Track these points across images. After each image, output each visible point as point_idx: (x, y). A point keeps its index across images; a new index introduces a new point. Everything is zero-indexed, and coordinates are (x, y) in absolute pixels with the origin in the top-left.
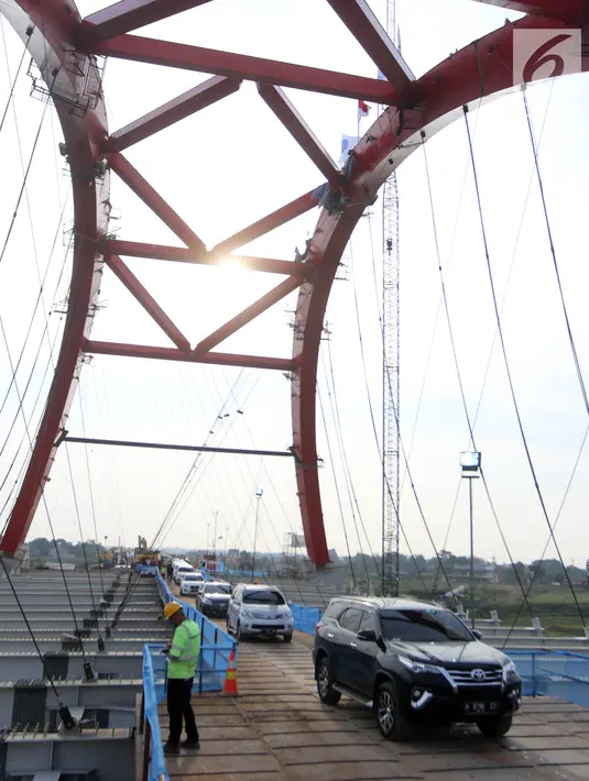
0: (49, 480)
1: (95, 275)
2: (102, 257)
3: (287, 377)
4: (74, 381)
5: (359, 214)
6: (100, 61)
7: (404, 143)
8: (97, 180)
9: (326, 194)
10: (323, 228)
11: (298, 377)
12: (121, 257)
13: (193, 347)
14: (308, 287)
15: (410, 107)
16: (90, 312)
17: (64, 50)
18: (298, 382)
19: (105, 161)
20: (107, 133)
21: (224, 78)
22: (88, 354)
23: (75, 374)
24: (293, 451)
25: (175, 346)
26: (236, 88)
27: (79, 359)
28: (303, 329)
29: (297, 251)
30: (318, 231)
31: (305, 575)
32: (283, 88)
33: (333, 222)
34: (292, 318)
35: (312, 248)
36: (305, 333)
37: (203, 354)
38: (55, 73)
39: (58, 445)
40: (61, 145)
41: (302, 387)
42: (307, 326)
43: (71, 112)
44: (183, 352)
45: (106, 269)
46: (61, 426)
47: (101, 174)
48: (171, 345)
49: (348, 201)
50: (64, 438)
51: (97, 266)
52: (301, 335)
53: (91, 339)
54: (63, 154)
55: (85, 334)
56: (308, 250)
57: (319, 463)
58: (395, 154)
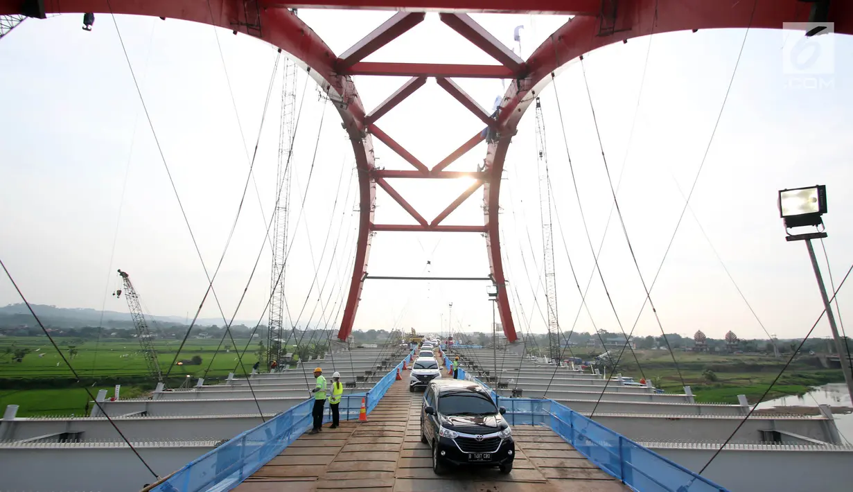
0: (360, 300)
1: (371, 190)
2: (374, 181)
3: (483, 236)
4: (368, 247)
5: (509, 141)
6: (353, 78)
7: (524, 99)
8: (363, 141)
9: (488, 132)
10: (490, 151)
11: (489, 236)
12: (384, 179)
13: (429, 224)
14: (488, 185)
15: (523, 78)
16: (372, 210)
17: (331, 76)
18: (489, 238)
19: (366, 130)
20: (364, 115)
21: (417, 78)
22: (374, 232)
23: (368, 243)
24: (490, 277)
25: (419, 224)
26: (424, 82)
27: (369, 234)
28: (487, 208)
29: (479, 165)
30: (488, 153)
31: (504, 347)
32: (452, 78)
33: (494, 148)
34: (483, 204)
35: (487, 163)
36: (488, 211)
37: (435, 227)
38: (328, 88)
39: (363, 281)
40: (342, 124)
41: (491, 241)
42: (489, 207)
43: (342, 106)
44: (424, 226)
45: (377, 186)
46: (364, 270)
47: (364, 137)
48: (417, 223)
49: (500, 135)
50: (366, 277)
51: (372, 185)
52: (487, 212)
53: (375, 223)
54: (344, 128)
55: (371, 220)
56: (485, 165)
57: (506, 283)
58: (520, 105)
